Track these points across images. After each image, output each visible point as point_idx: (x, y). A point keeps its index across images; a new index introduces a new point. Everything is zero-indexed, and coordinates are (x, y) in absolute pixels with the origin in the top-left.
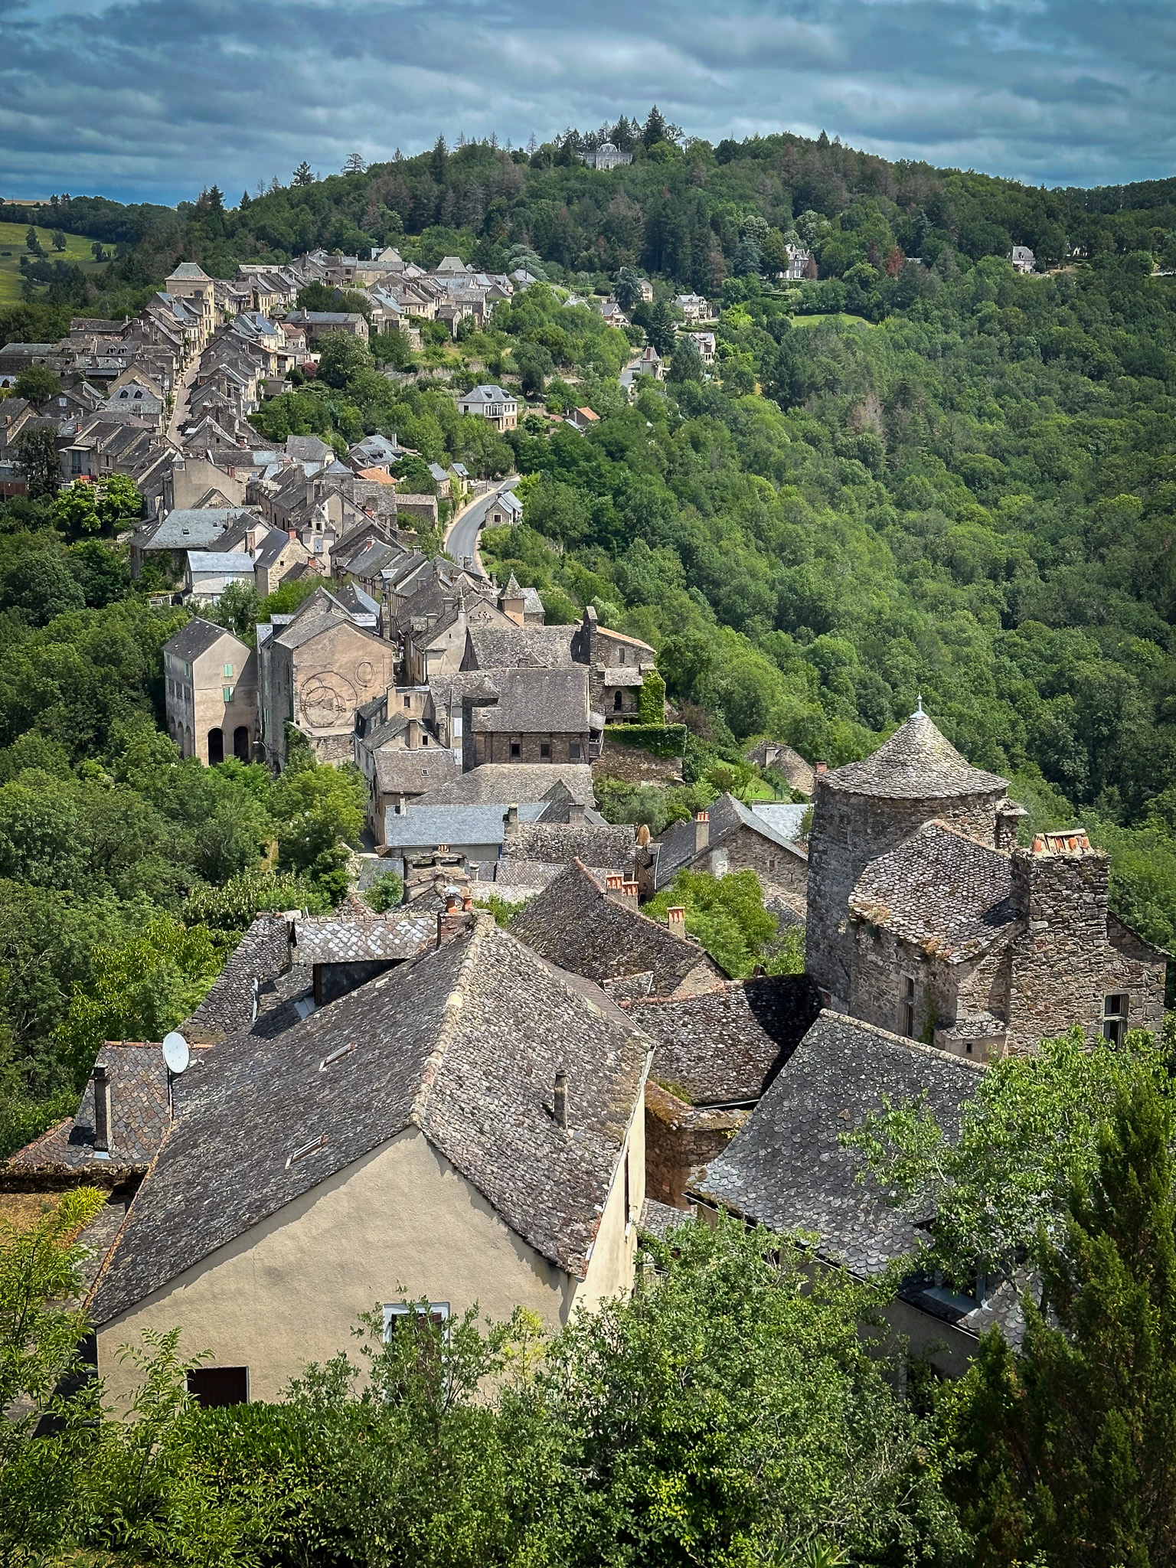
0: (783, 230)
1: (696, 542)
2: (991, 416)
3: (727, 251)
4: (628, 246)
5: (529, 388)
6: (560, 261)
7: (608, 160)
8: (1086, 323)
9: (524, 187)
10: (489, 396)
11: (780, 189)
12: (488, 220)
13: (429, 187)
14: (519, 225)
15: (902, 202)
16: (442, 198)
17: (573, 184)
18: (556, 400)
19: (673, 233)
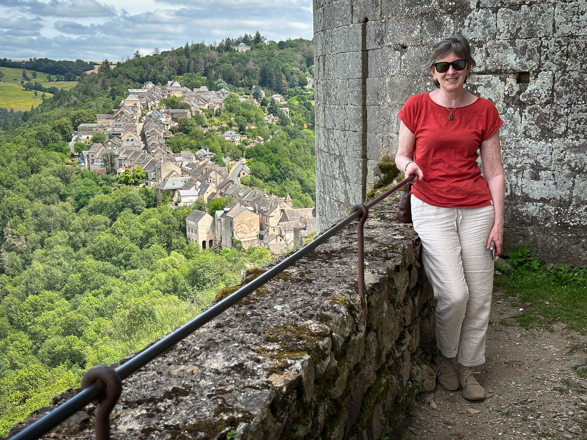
0: (304, 71)
1: (304, 178)
3: (288, 79)
4: (255, 78)
5: (241, 130)
6: (232, 84)
7: (243, 48)
9: (217, 59)
10: (231, 134)
11: (302, 57)
12: (206, 70)
13: (184, 59)
14: (218, 72)
16: (189, 63)
17: (234, 58)
18: (250, 134)
19: (269, 74)
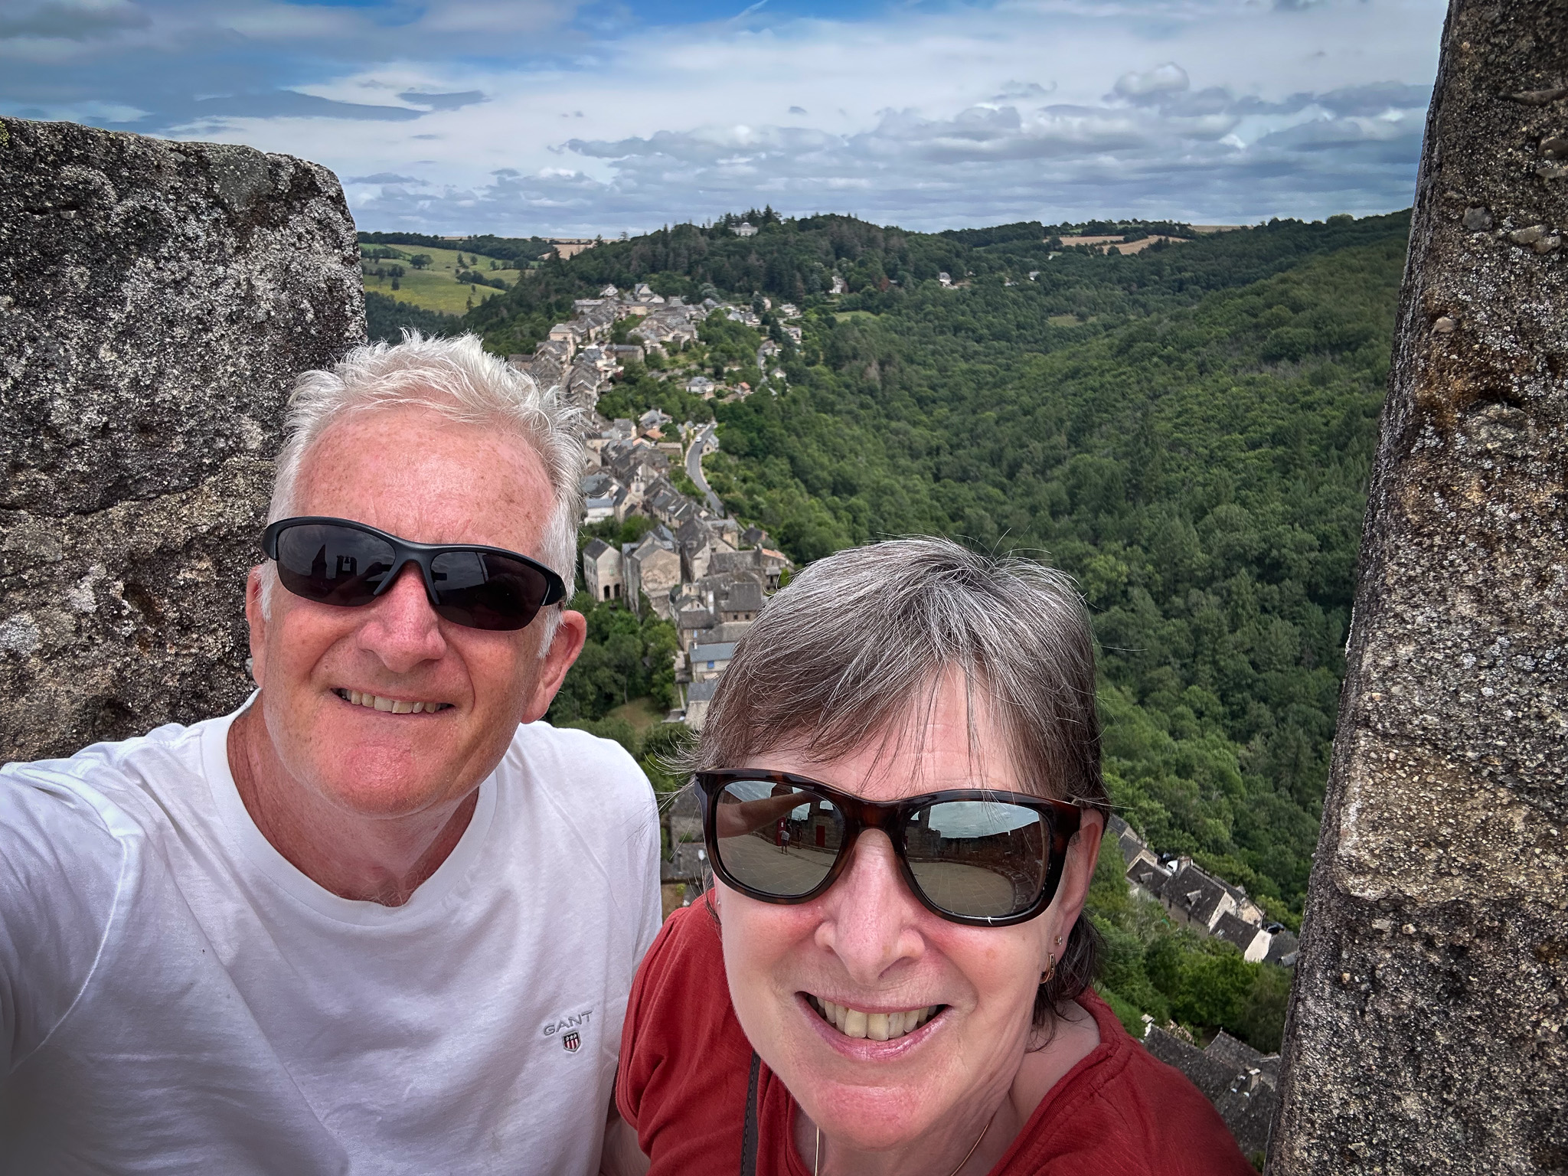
0: (831, 268)
2: (930, 367)
3: (805, 280)
5: (717, 375)
6: (725, 289)
7: (746, 230)
8: (974, 313)
9: (707, 249)
10: (700, 381)
11: (829, 246)
12: (690, 266)
13: (660, 249)
14: (706, 271)
15: (887, 251)
18: (730, 380)
19: (779, 273)
